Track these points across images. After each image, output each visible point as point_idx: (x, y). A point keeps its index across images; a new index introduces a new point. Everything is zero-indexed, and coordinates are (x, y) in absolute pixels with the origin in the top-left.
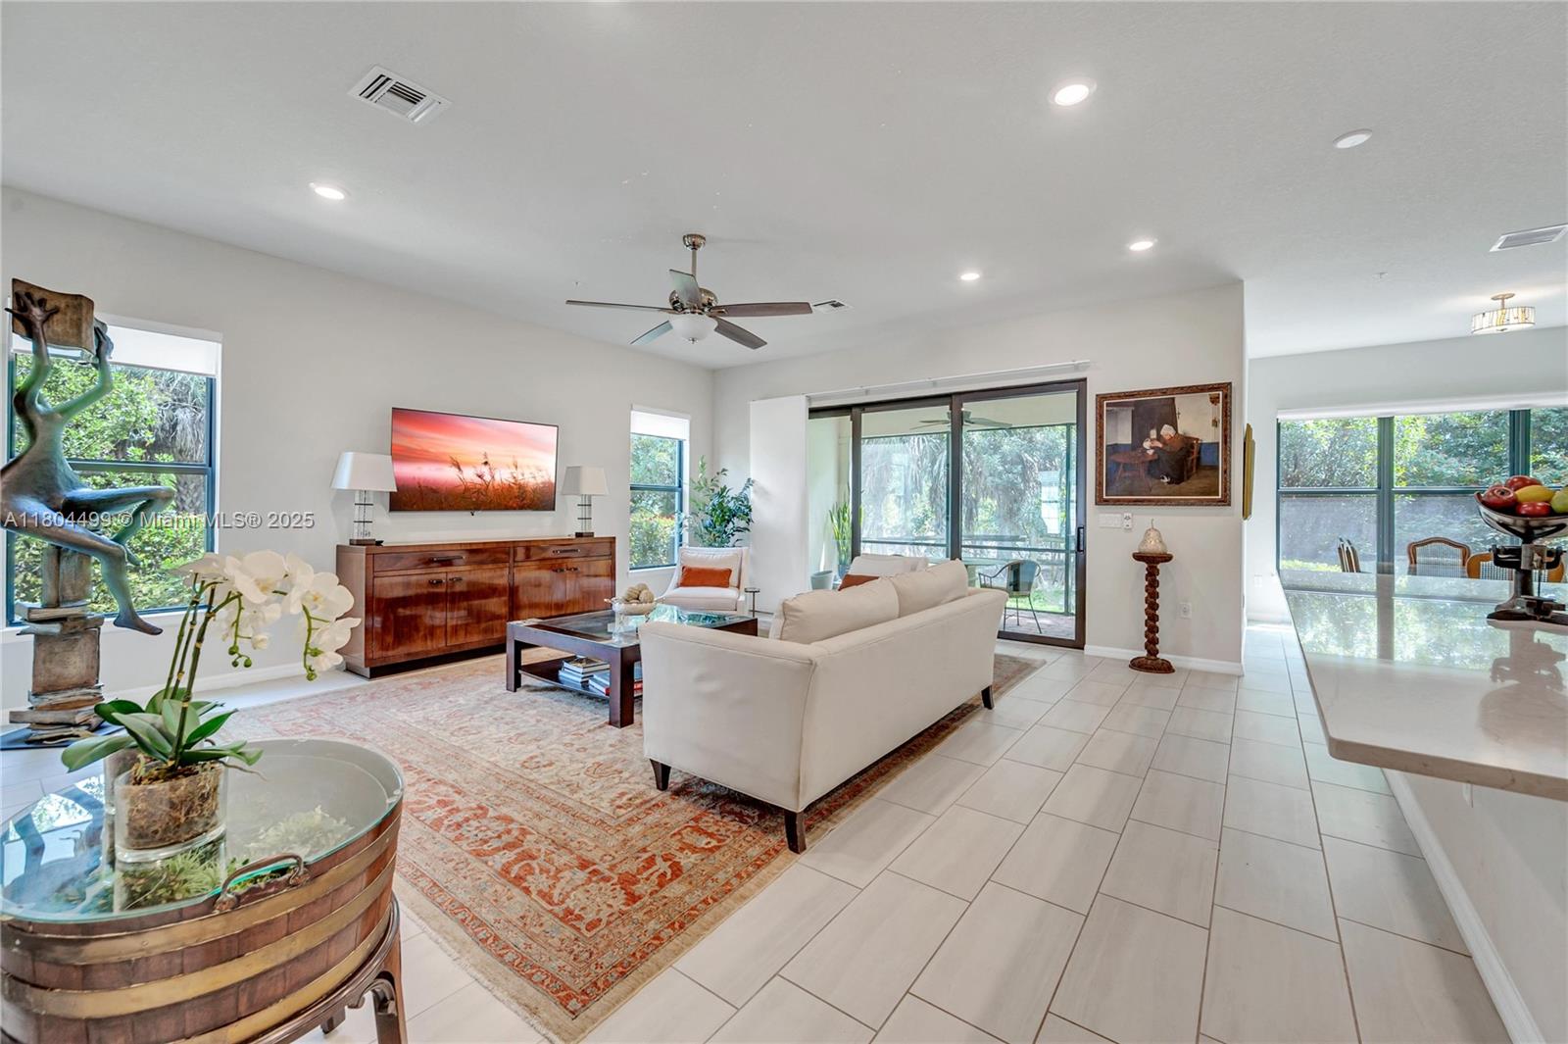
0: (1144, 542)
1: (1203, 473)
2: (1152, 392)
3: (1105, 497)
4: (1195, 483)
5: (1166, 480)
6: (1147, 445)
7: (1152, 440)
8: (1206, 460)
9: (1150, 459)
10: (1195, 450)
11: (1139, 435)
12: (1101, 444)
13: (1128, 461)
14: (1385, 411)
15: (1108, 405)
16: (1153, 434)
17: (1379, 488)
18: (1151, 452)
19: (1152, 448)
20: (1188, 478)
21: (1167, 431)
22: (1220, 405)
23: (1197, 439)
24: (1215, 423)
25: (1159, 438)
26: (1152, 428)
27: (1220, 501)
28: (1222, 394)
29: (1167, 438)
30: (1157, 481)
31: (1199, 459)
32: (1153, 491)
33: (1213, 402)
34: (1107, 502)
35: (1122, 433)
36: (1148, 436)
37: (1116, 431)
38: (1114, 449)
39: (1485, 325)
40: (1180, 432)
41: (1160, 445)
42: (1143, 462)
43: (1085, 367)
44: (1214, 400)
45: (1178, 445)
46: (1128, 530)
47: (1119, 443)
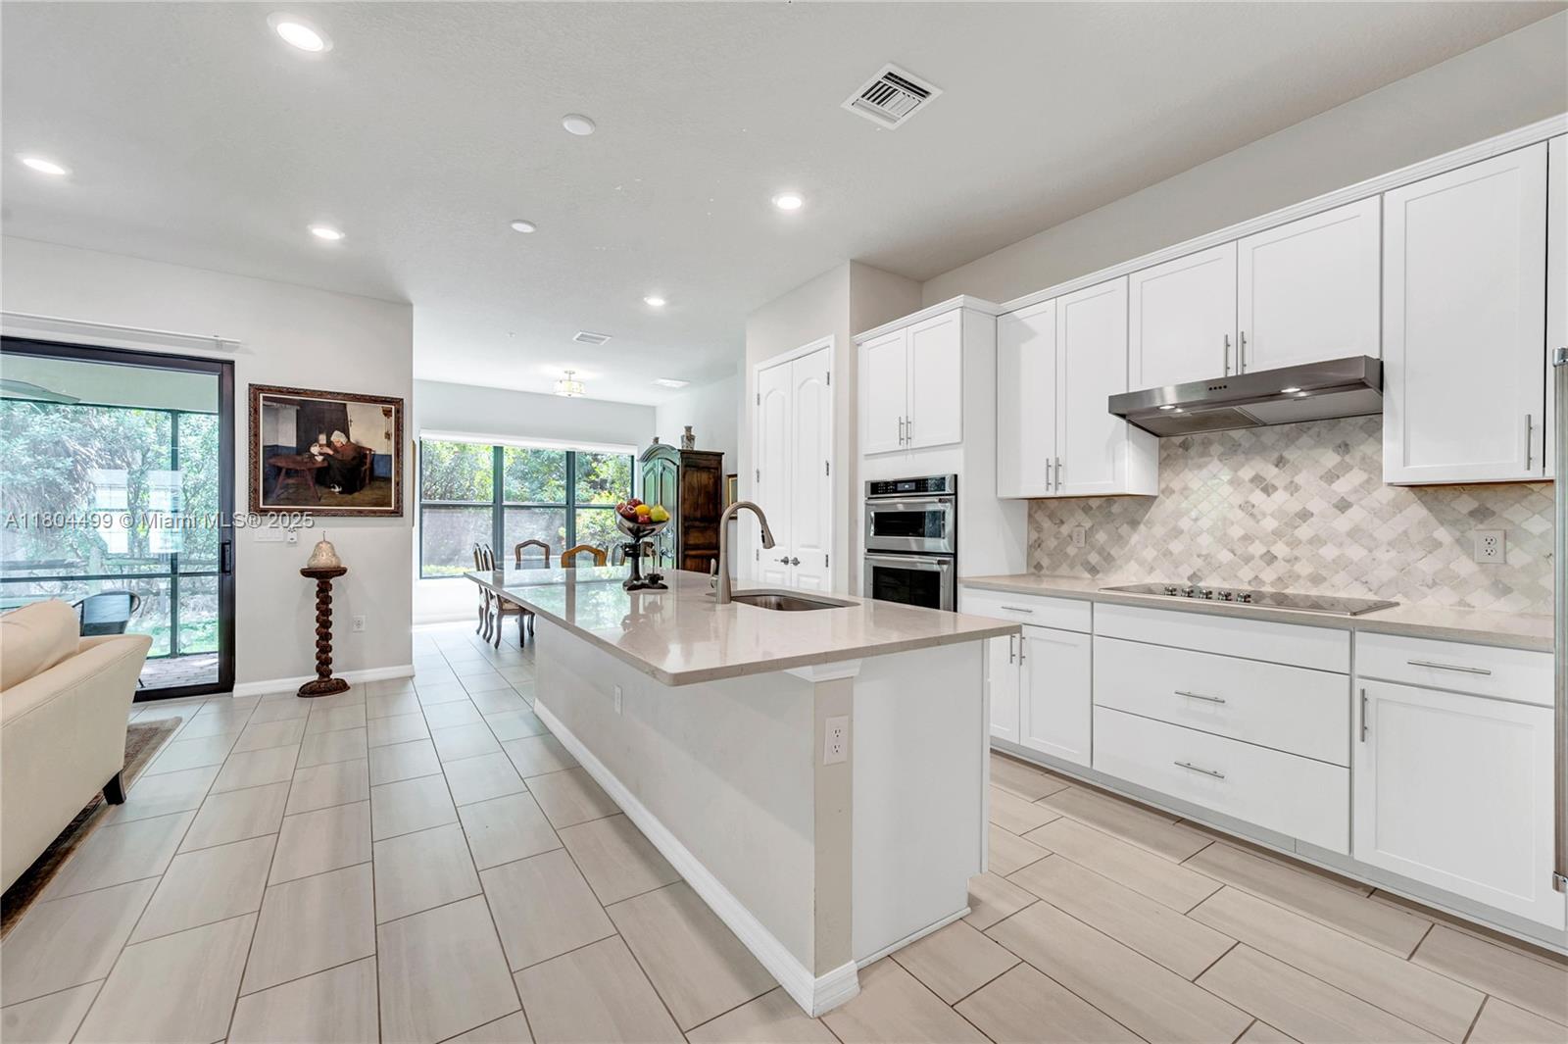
0: (314, 556)
1: (377, 484)
2: (321, 394)
3: (261, 506)
4: (367, 494)
5: (337, 490)
6: (315, 450)
7: (320, 446)
8: (379, 471)
9: (318, 465)
10: (368, 461)
11: (305, 439)
12: (257, 444)
13: (291, 466)
14: (498, 441)
15: (265, 398)
16: (323, 439)
17: (494, 502)
18: (320, 458)
19: (321, 454)
20: (361, 489)
21: (338, 438)
22: (393, 417)
23: (370, 450)
24: (388, 436)
25: (329, 444)
26: (320, 433)
27: (392, 512)
28: (394, 408)
29: (339, 445)
30: (327, 490)
31: (372, 469)
32: (323, 501)
33: (385, 415)
34: (264, 512)
35: (286, 436)
36: (317, 441)
37: (277, 431)
38: (273, 451)
39: (562, 390)
40: (352, 440)
41: (331, 452)
42: (309, 470)
43: (234, 346)
44: (387, 413)
45: (350, 454)
46: (293, 543)
47: (280, 444)
